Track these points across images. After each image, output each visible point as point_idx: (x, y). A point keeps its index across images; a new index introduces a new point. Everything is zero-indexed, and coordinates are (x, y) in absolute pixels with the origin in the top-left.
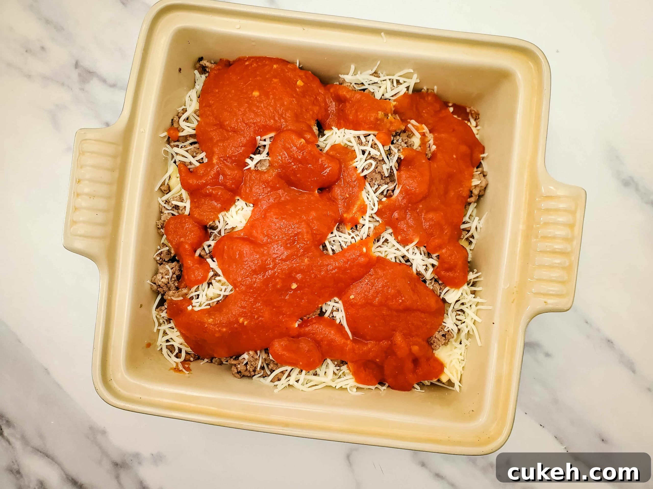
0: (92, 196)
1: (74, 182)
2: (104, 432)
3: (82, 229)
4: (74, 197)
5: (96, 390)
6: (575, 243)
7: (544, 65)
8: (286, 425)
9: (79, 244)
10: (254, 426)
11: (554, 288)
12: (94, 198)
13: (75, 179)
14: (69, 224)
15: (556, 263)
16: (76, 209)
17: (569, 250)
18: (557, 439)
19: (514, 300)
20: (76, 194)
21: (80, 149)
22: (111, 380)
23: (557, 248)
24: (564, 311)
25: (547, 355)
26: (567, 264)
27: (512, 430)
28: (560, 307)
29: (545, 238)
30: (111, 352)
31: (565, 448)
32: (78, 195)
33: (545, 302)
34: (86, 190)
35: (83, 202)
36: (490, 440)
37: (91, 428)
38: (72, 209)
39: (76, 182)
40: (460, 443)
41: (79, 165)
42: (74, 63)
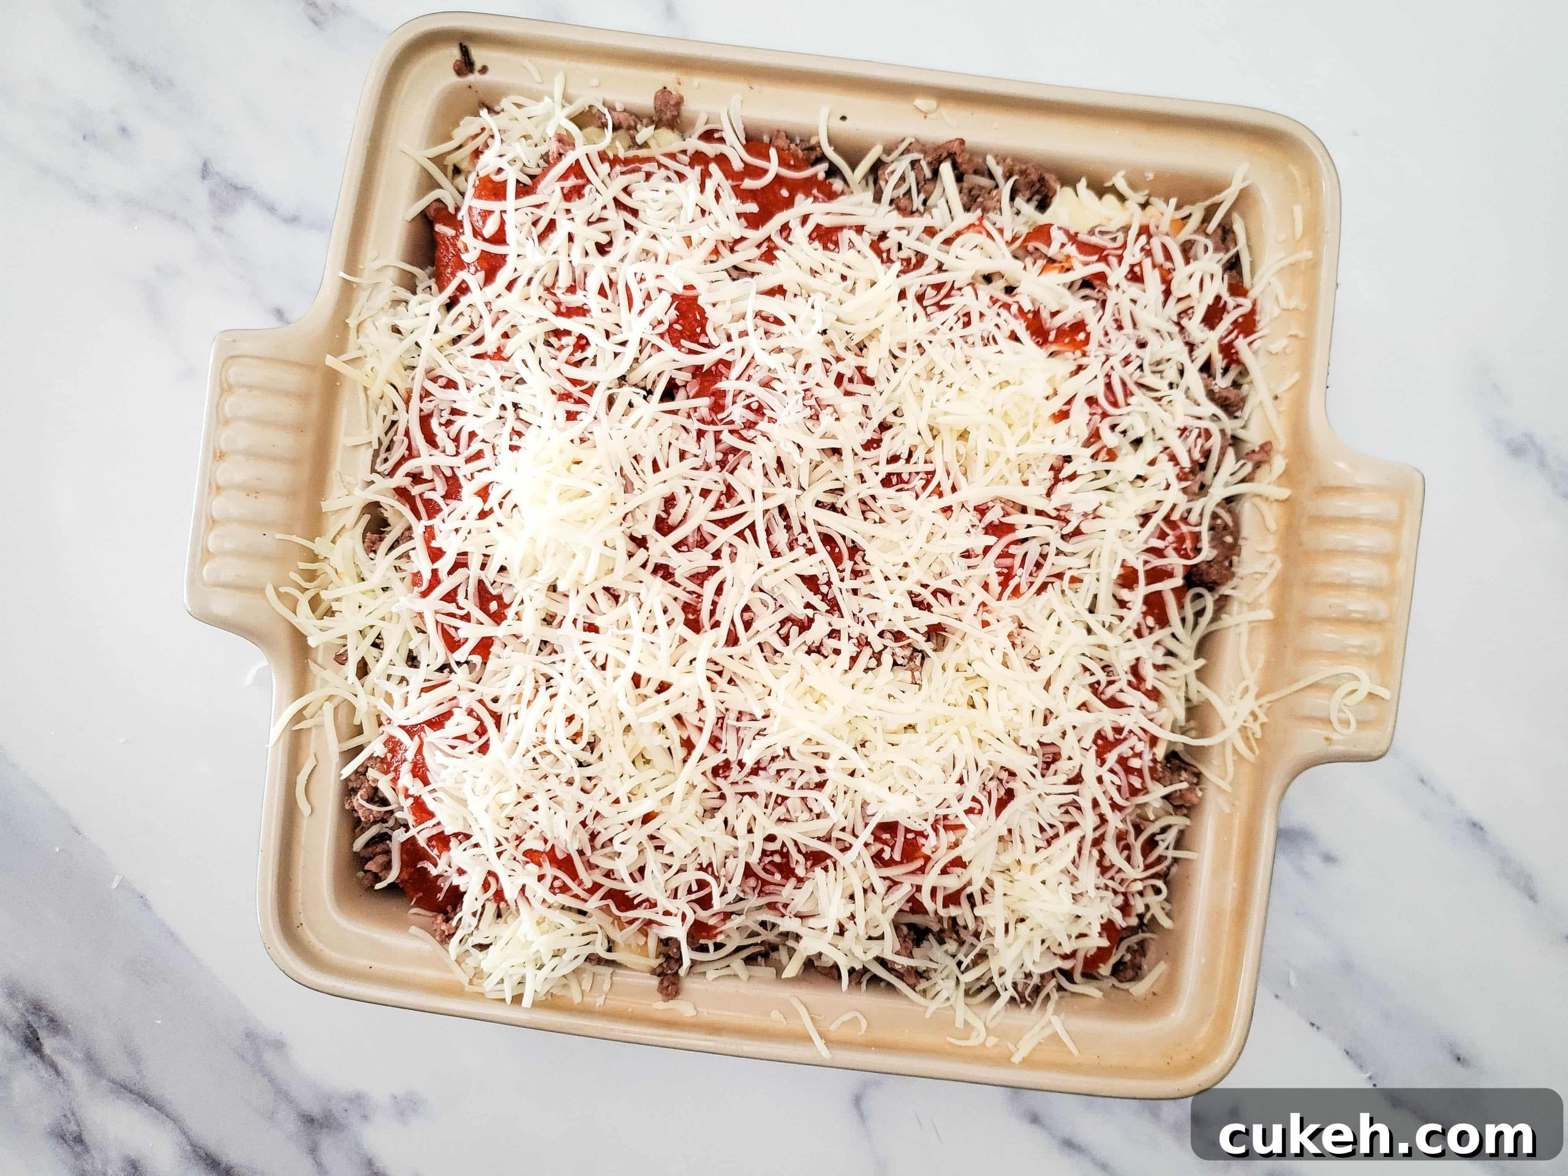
0: (252, 491)
1: (211, 456)
2: (279, 1045)
3: (230, 570)
4: (210, 494)
5: (269, 948)
6: (1396, 599)
7: (1324, 171)
8: (714, 1029)
9: (224, 605)
12: (256, 495)
13: (212, 450)
14: (199, 557)
15: (1353, 647)
16: (212, 522)
17: (1384, 614)
18: (1351, 1057)
20: (214, 488)
21: (224, 379)
22: (302, 924)
23: (1354, 611)
24: (1372, 758)
25: (1328, 859)
26: (1378, 649)
27: (1245, 1039)
28: (1362, 749)
29: (1331, 586)
30: (301, 859)
31: (1370, 1078)
32: (219, 489)
33: (1327, 739)
34: (239, 477)
35: (232, 504)
36: (1195, 1063)
37: (250, 1035)
38: (208, 522)
39: (215, 457)
40: (1124, 1071)
41: (220, 420)
42: (200, 165)
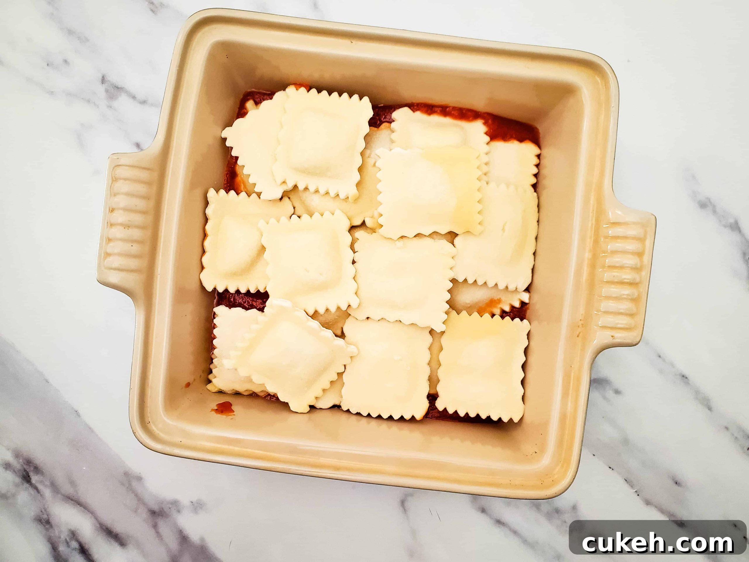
0: (126, 226)
2: (139, 479)
3: (116, 261)
4: (107, 227)
5: (134, 433)
6: (643, 273)
7: (612, 80)
8: (337, 468)
9: (114, 278)
10: (302, 471)
11: (623, 321)
12: (129, 228)
13: (108, 208)
14: (103, 256)
15: (624, 295)
16: (109, 240)
17: (638, 280)
18: (628, 482)
19: (579, 333)
20: (109, 224)
21: (113, 175)
22: (149, 422)
23: (625, 279)
24: (633, 345)
25: (617, 392)
26: (636, 294)
27: (577, 472)
28: (628, 341)
29: (612, 267)
30: (149, 392)
31: (636, 491)
32: (112, 225)
33: (612, 336)
34: (121, 220)
35: (118, 232)
36: (554, 482)
37: (126, 474)
38: (106, 241)
39: (110, 211)
40: (522, 487)
41: (113, 193)
42: (101, 77)
